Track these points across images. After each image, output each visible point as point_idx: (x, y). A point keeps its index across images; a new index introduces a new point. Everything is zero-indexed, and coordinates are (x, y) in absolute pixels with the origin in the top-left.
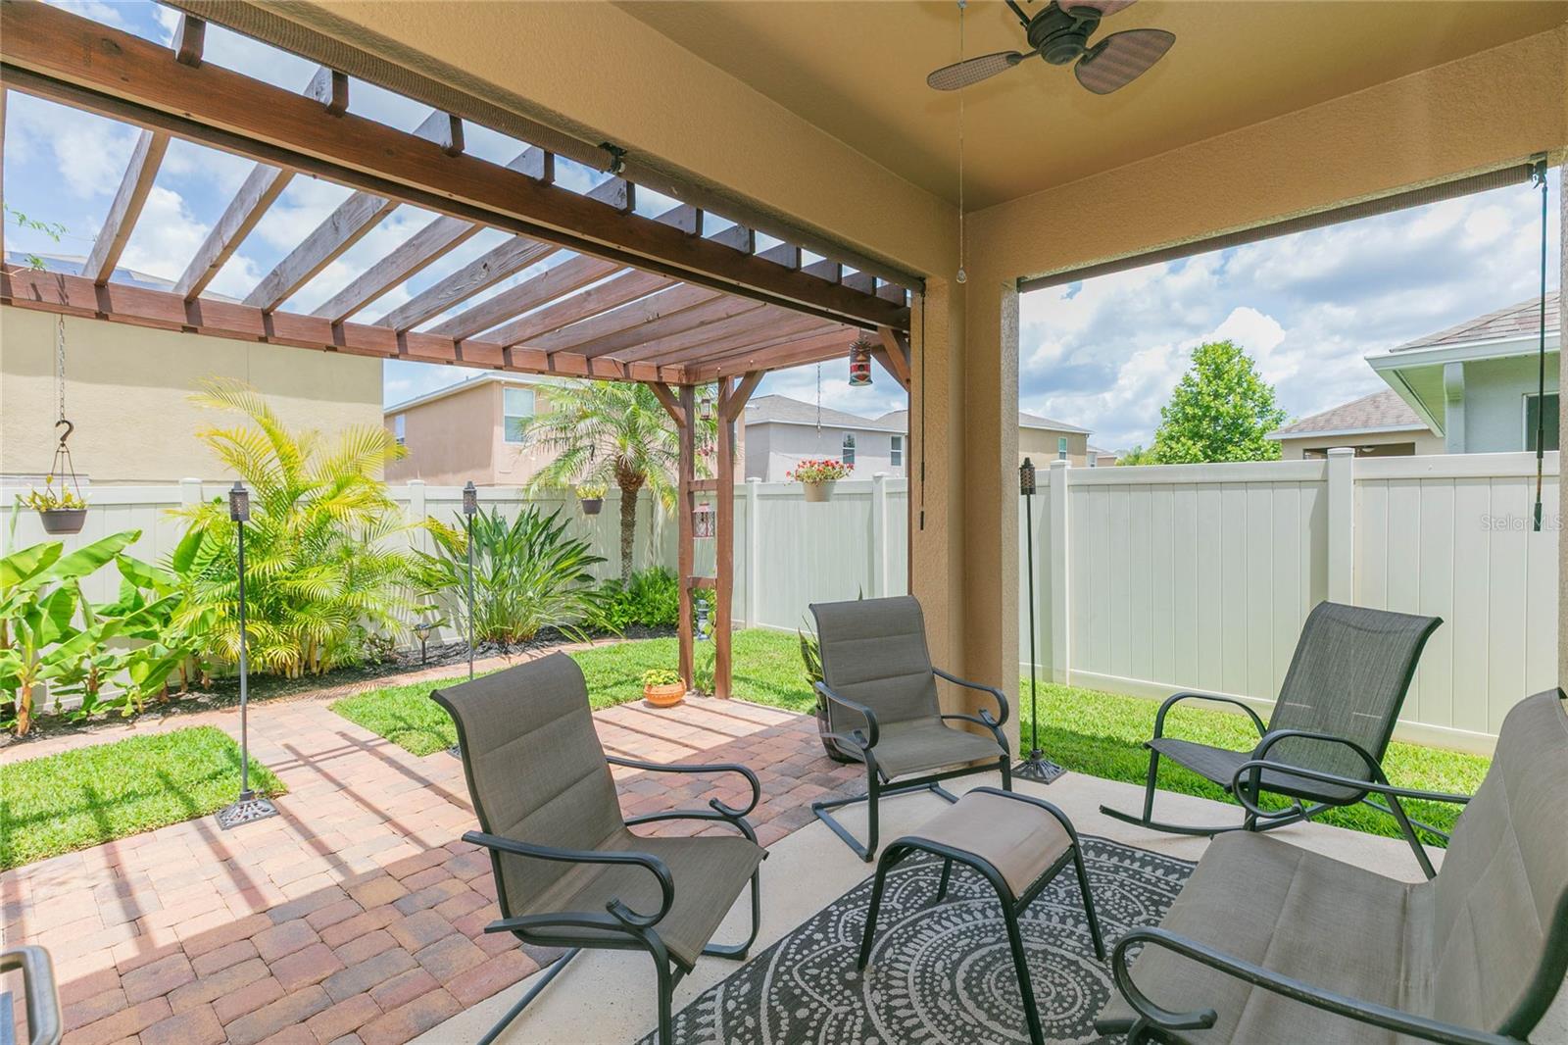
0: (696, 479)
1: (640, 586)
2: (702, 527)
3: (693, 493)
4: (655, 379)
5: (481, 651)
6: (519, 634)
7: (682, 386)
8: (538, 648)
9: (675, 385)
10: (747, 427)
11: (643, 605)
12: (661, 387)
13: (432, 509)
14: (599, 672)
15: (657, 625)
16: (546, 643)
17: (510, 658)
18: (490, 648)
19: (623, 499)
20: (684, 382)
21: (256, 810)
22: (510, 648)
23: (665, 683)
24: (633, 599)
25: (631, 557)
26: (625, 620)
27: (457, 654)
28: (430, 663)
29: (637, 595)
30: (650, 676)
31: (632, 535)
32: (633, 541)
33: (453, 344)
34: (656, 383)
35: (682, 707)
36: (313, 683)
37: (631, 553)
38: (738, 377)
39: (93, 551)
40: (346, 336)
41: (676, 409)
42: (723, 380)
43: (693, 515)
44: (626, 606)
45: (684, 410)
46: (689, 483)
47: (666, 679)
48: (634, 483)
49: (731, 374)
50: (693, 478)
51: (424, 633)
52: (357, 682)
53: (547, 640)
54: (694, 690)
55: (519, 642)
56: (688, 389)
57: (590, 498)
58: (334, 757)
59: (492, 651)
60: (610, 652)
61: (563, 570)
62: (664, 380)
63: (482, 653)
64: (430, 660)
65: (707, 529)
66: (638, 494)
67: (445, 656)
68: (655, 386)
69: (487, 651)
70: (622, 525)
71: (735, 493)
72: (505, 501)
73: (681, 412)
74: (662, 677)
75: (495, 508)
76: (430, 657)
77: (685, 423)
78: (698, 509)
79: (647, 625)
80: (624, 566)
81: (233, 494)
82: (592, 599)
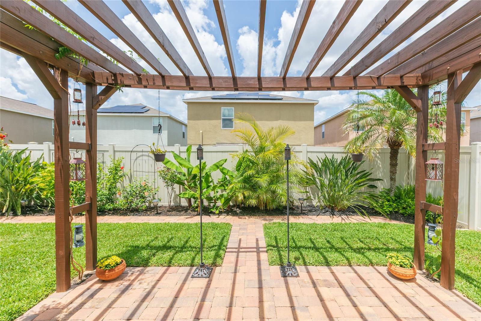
0: (429, 142)
1: (400, 194)
2: (432, 173)
3: (426, 151)
4: (399, 83)
5: (324, 212)
6: (339, 208)
7: (420, 87)
8: (347, 215)
9: (414, 86)
10: (471, 119)
11: (401, 204)
12: (404, 90)
13: (309, 155)
14: (369, 237)
15: (409, 215)
16: (351, 213)
17: (333, 217)
18: (327, 211)
19: (391, 153)
20: (421, 83)
21: (202, 273)
22: (335, 213)
23: (401, 266)
24: (396, 200)
25: (395, 180)
26: (391, 209)
27: (315, 211)
28: (304, 213)
29: (398, 197)
30: (391, 257)
31: (396, 170)
32: (396, 173)
33: (282, 80)
34: (400, 87)
35: (412, 284)
36: (266, 213)
37: (395, 178)
38: (465, 70)
39: (217, 164)
40: (238, 83)
41: (414, 101)
42: (451, 76)
43: (426, 166)
44: (391, 203)
45: (420, 101)
46: (423, 145)
47: (402, 263)
48: (397, 146)
49: (459, 69)
50: (426, 141)
51: (301, 201)
52: (279, 216)
53: (352, 212)
54: (424, 271)
55: (339, 211)
56: (424, 88)
57: (356, 153)
58: (246, 252)
59: (328, 213)
60: (378, 227)
61: (359, 183)
62: (405, 84)
63: (324, 213)
64: (305, 212)
65: (436, 174)
66: (399, 151)
67: (310, 211)
68: (400, 89)
69: (326, 212)
70: (390, 164)
71: (460, 151)
72: (338, 153)
73: (419, 103)
74: (399, 260)
75: (333, 155)
76: (304, 210)
77: (421, 109)
78: (430, 162)
79: (403, 214)
80: (391, 184)
81: (198, 149)
82: (374, 198)
